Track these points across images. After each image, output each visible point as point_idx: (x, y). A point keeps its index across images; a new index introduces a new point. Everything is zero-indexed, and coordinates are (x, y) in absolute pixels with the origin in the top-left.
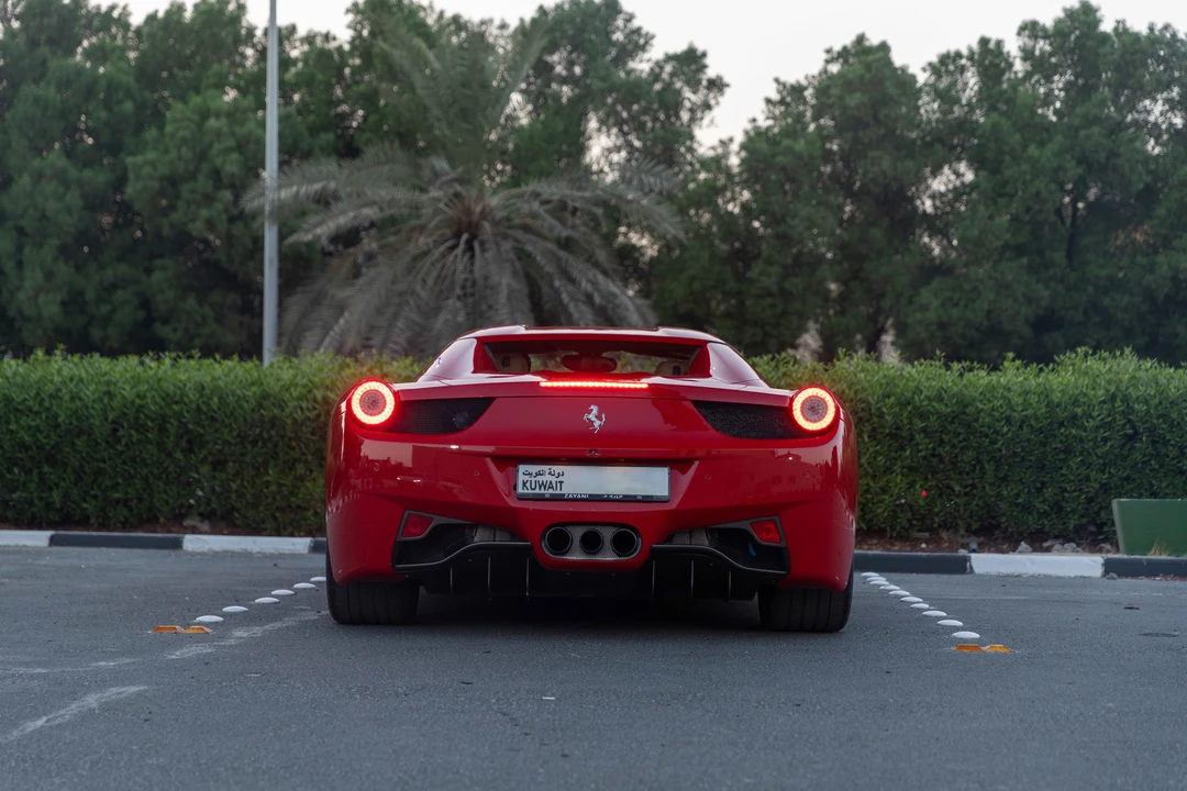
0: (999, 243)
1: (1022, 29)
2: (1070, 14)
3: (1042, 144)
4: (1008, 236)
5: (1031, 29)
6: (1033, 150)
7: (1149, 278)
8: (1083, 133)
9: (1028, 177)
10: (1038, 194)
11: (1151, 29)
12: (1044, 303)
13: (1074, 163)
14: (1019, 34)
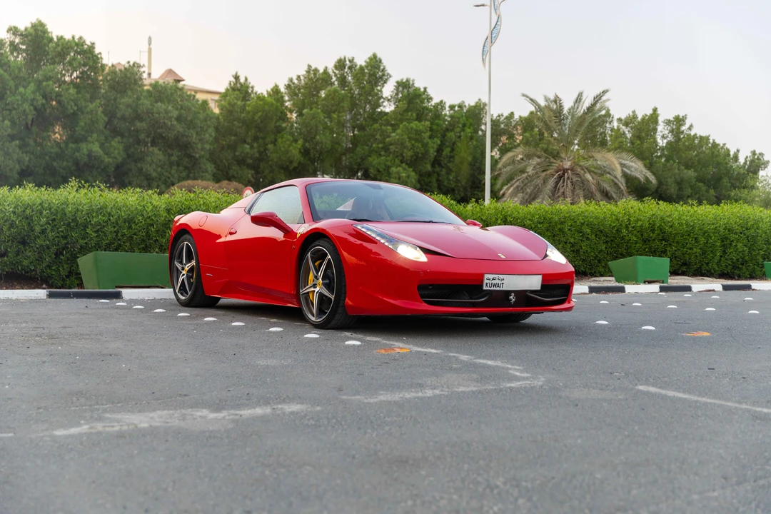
0: (7, 134)
1: (9, 30)
2: (34, 26)
3: (25, 87)
4: (9, 130)
5: (14, 30)
6: (21, 89)
7: (77, 154)
8: (44, 83)
9: (20, 102)
10: (25, 111)
11: (73, 38)
12: (26, 163)
13: (41, 97)
14: (8, 32)
